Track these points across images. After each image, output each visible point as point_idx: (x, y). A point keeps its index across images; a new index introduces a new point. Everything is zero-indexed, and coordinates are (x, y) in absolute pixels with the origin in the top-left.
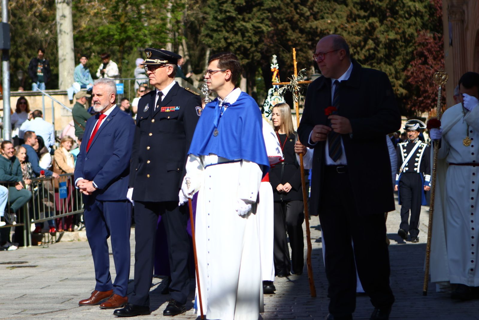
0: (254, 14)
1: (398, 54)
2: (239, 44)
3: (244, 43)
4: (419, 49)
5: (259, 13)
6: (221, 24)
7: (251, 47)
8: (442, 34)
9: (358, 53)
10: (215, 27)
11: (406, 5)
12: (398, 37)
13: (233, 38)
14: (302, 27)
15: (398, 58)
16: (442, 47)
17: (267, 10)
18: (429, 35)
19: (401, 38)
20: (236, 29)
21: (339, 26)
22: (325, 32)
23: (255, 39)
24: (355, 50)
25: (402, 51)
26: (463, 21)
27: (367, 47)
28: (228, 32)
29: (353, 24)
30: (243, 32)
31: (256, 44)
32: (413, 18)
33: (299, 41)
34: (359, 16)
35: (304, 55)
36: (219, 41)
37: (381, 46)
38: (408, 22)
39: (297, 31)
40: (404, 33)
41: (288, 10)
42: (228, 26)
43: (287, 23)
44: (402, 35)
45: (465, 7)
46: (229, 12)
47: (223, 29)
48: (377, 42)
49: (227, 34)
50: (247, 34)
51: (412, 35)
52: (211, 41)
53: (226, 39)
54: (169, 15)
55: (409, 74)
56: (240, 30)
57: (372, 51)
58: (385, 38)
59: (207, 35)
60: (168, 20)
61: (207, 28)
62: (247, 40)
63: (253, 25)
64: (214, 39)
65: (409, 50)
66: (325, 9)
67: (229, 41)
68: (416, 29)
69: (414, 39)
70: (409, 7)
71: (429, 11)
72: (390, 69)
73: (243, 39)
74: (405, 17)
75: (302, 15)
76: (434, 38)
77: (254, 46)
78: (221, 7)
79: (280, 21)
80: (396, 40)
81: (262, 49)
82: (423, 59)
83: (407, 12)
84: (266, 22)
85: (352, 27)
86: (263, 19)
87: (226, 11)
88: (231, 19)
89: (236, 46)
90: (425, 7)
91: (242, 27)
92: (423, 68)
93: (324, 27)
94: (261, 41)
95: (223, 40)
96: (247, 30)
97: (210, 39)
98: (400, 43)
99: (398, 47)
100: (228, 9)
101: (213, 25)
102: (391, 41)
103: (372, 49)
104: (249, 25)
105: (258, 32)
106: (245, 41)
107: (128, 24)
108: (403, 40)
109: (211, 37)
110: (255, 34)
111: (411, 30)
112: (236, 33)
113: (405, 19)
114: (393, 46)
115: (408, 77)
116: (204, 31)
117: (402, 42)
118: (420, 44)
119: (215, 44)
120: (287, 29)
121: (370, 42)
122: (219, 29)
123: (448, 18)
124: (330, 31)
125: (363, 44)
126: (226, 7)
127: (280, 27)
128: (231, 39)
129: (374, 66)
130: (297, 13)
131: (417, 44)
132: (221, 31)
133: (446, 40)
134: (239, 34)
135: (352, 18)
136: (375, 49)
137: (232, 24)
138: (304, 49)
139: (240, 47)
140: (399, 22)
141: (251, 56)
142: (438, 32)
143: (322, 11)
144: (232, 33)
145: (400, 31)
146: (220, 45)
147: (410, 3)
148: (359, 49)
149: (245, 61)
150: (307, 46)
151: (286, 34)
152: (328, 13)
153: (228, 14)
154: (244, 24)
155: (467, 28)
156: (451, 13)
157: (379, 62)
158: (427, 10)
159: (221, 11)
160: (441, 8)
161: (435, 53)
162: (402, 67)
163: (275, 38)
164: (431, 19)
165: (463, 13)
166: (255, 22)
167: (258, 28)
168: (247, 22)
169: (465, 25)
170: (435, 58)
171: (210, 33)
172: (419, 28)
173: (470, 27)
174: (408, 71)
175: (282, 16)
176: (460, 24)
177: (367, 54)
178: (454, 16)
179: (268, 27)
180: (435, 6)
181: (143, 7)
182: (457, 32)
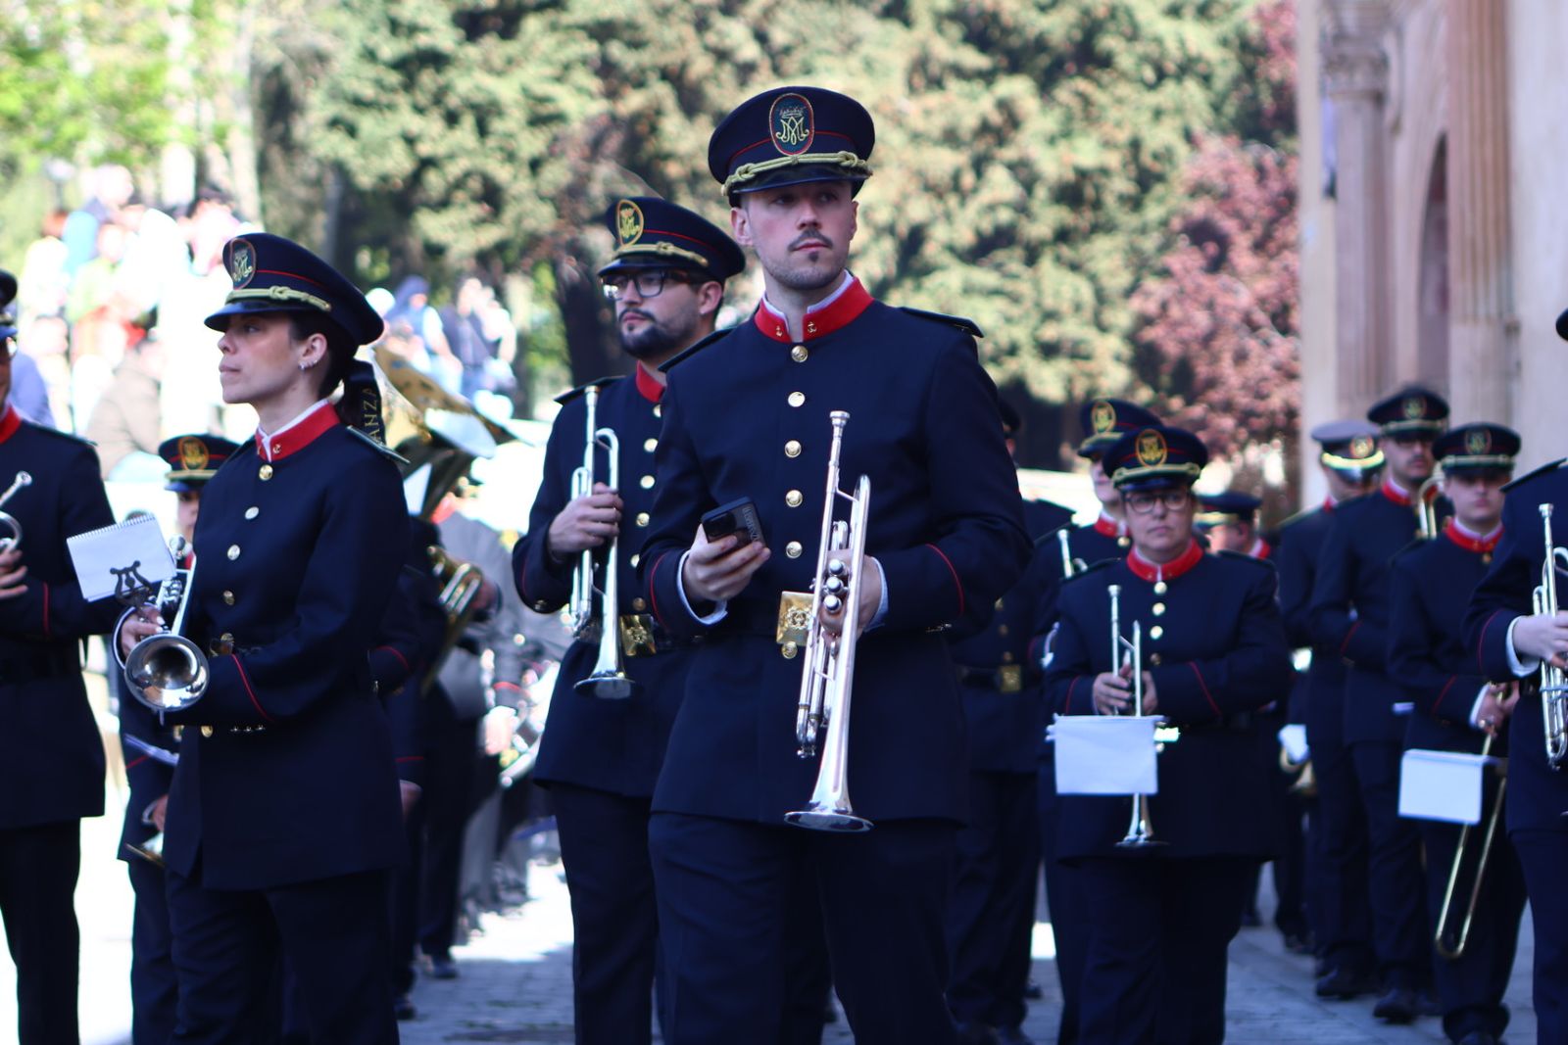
0: (533, 42)
1: (1106, 227)
2: (463, 163)
3: (487, 158)
4: (1199, 209)
5: (547, 43)
6: (394, 78)
7: (515, 177)
8: (1291, 151)
9: (948, 216)
10: (368, 92)
11: (1146, 32)
12: (1113, 160)
15: (1102, 244)
16: (1286, 204)
17: (583, 27)
18: (1237, 156)
19: (1125, 165)
20: (453, 101)
23: (532, 143)
24: (939, 208)
25: (1124, 214)
26: (1378, 98)
27: (986, 196)
28: (419, 110)
29: (933, 99)
30: (484, 115)
31: (535, 165)
32: (1170, 87)
34: (960, 72)
36: (381, 148)
37: (1041, 193)
38: (1152, 99)
40: (1135, 145)
41: (669, 34)
42: (421, 90)
43: (663, 92)
44: (1126, 152)
45: (1389, 44)
46: (426, 30)
47: (403, 100)
48: (1024, 174)
49: (414, 123)
50: (497, 125)
51: (1165, 156)
52: (347, 148)
53: (410, 141)
54: (179, 30)
55: (1152, 307)
56: (471, 106)
57: (1005, 216)
58: (1060, 161)
59: (334, 123)
60: (173, 54)
61: (336, 94)
62: (502, 149)
63: (526, 91)
64: (364, 136)
65: (1153, 212)
66: (821, 36)
67: (425, 149)
68: (1189, 137)
69: (1176, 167)
70: (1158, 41)
71: (1241, 58)
72: (1077, 290)
73: (482, 144)
74: (1142, 80)
75: (722, 55)
76: (1261, 172)
77: (526, 170)
78: (393, 9)
79: (638, 80)
80: (1104, 171)
81: (559, 188)
82: (1212, 248)
83: (1145, 59)
84: (582, 77)
85: (927, 113)
86: (567, 67)
87: (413, 29)
88: (435, 59)
89: (454, 170)
90: (1224, 42)
91: (479, 98)
92: (1210, 284)
94: (554, 150)
95: (398, 149)
96: (497, 108)
97: (345, 139)
98: (1121, 185)
99: (1110, 200)
100: (424, 19)
101: (358, 78)
102: (1083, 174)
103: (1007, 204)
104: (506, 90)
105: (542, 117)
106: (491, 149)
108: (1132, 171)
109: (352, 131)
110: (537, 121)
111: (1161, 136)
112: (452, 119)
113: (1139, 86)
114: (1089, 192)
115: (1146, 321)
116: (317, 107)
117: (1129, 179)
118: (1198, 190)
119: (366, 159)
120: (659, 112)
121: (999, 175)
122: (385, 98)
123: (1323, 82)
125: (968, 179)
127: (633, 101)
128: (433, 140)
129: (1015, 277)
130: (708, 49)
131: (1182, 190)
132: (391, 107)
133: (1309, 177)
134: (468, 121)
135: (926, 75)
136: (1022, 209)
137: (442, 79)
139: (468, 175)
140: (1119, 101)
141: (510, 213)
142: (1274, 144)
143: (805, 41)
144: (439, 115)
145: (1123, 136)
146: (389, 165)
147: (1165, 27)
148: (953, 201)
149: (490, 235)
151: (654, 129)
152: (829, 52)
153: (423, 40)
154: (489, 81)
155: (1396, 127)
156: (1335, 62)
157: (1032, 257)
158: (1230, 55)
159: (395, 26)
160: (1288, 45)
161: (1258, 230)
162: (1124, 279)
163: (614, 142)
164: (1246, 88)
165: (1381, 65)
166: (533, 75)
167: (543, 100)
168: (499, 73)
169: (1389, 114)
170: (1259, 247)
171: (348, 113)
172: (1198, 128)
173: (1408, 123)
174: (1148, 295)
175: (645, 57)
176: (1367, 108)
177: (987, 226)
178: (1343, 78)
179: (586, 98)
180: (1264, 38)
182: (1355, 141)
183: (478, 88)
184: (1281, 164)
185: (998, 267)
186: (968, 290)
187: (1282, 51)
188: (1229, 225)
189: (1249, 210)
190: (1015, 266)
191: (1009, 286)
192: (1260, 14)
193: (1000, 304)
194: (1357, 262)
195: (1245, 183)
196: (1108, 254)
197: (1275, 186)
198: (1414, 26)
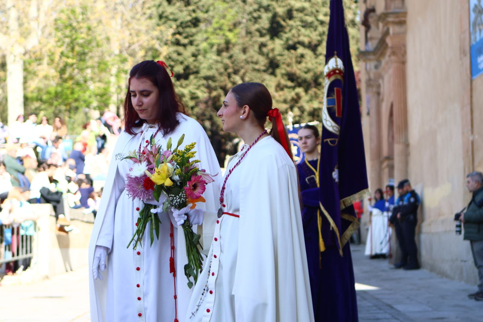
0: (192, 81)
5: (195, 81)
17: (203, 77)
23: (191, 103)
26: (379, 94)
29: (281, 93)
31: (192, 108)
34: (287, 87)
37: (306, 113)
41: (222, 79)
43: (221, 92)
45: (381, 81)
48: (302, 109)
54: (113, 79)
58: (310, 106)
60: (112, 85)
63: (190, 92)
75: (234, 83)
77: (190, 110)
79: (215, 89)
80: (320, 108)
81: (197, 113)
84: (203, 88)
85: (280, 96)
86: (199, 86)
94: (197, 105)
96: (184, 95)
102: (315, 109)
104: (186, 91)
105: (194, 97)
107: (74, 86)
110: (192, 98)
114: (316, 113)
120: (220, 96)
121: (296, 109)
123: (366, 90)
127: (214, 94)
130: (231, 82)
133: (364, 110)
135: (280, 87)
136: (301, 116)
151: (219, 100)
154: (182, 89)
155: (383, 100)
156: (369, 85)
163: (210, 103)
165: (379, 86)
166: (191, 88)
167: (194, 94)
168: (184, 88)
169: (381, 97)
173: (385, 99)
175: (217, 84)
176: (376, 96)
178: (371, 89)
179: (203, 93)
181: (89, 71)
182: (373, 103)
194: (374, 130)
198: (386, 78)
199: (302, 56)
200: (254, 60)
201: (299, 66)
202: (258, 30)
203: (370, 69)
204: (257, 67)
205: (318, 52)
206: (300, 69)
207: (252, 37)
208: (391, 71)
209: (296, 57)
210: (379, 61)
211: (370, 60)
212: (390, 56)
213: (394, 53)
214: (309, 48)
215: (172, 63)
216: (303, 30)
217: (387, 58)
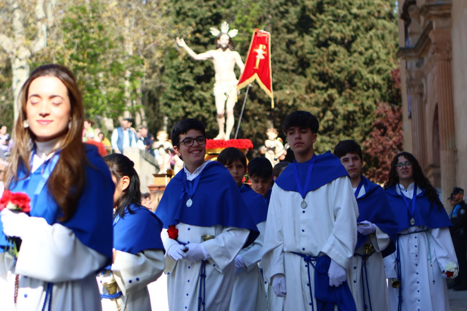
1: (356, 125)
2: (197, 113)
3: (203, 112)
4: (378, 120)
6: (180, 93)
7: (210, 116)
8: (401, 106)
10: (173, 96)
11: (364, 77)
12: (357, 109)
13: (191, 107)
14: (261, 97)
15: (356, 129)
16: (400, 119)
18: (388, 107)
19: (360, 110)
20: (194, 98)
21: (298, 97)
22: (284, 102)
25: (361, 122)
26: (421, 94)
27: (326, 118)
28: (186, 101)
29: (312, 95)
30: (202, 101)
32: (371, 91)
33: (258, 111)
34: (318, 88)
35: (263, 125)
36: (177, 110)
37: (339, 117)
38: (366, 94)
39: (256, 101)
40: (362, 105)
42: (186, 96)
44: (360, 107)
45: (423, 81)
46: (187, 81)
47: (182, 98)
48: (335, 113)
49: (185, 104)
50: (205, 104)
51: (370, 107)
52: (169, 110)
53: (184, 108)
54: (127, 84)
55: (368, 144)
56: (199, 99)
57: (331, 123)
58: (344, 109)
59: (165, 104)
60: (126, 89)
61: (166, 97)
62: (206, 110)
64: (172, 107)
65: (368, 121)
66: (284, 80)
67: (187, 110)
68: (375, 102)
69: (373, 110)
70: (368, 79)
71: (388, 83)
73: (201, 109)
74: (364, 89)
76: (394, 111)
77: (212, 115)
78: (179, 77)
80: (355, 112)
82: (382, 130)
83: (365, 84)
85: (311, 98)
87: (184, 81)
88: (190, 88)
89: (195, 115)
90: (384, 79)
91: (200, 97)
92: (382, 139)
93: (282, 98)
95: (181, 110)
96: (205, 100)
97: (168, 108)
98: (359, 115)
99: (356, 118)
100: (187, 78)
101: (171, 93)
102: (350, 113)
103: (330, 120)
104: (207, 95)
106: (204, 110)
107: (85, 92)
108: (362, 111)
109: (170, 106)
111: (369, 103)
112: (194, 102)
113: (363, 91)
114: (351, 117)
115: (366, 148)
116: (162, 100)
117: (361, 113)
118: (378, 116)
119: (173, 113)
121: (329, 113)
122: (177, 98)
123: (407, 91)
124: (289, 101)
125: (321, 115)
126: (185, 76)
128: (190, 108)
129: (334, 138)
131: (375, 116)
132: (179, 100)
133: (405, 112)
134: (198, 103)
135: (310, 89)
136: (334, 120)
137: (191, 93)
138: (263, 120)
139: (198, 116)
140: (358, 94)
141: (209, 126)
142: (397, 104)
143: (280, 81)
144: (191, 102)
145: (359, 103)
146: (179, 114)
147: (369, 76)
150: (265, 117)
152: (286, 84)
153: (186, 83)
154: (203, 93)
155: (426, 101)
156: (410, 86)
157: (338, 133)
158: (386, 82)
159: (180, 80)
160: (399, 80)
161: (394, 125)
162: (361, 138)
164: (390, 91)
165: (421, 86)
168: (205, 91)
169: (424, 99)
170: (394, 130)
171: (169, 102)
172: (378, 100)
173: (429, 100)
174: (367, 142)
176: (419, 97)
177: (326, 125)
178: (412, 89)
180: (393, 79)
181: (101, 75)
182: (416, 105)
183: (200, 95)
184: (399, 110)
185: (330, 136)
186: (322, 141)
187: (398, 82)
188: (386, 124)
189: (391, 120)
190: (333, 136)
191: (332, 140)
192: (392, 72)
193: (330, 144)
194: (417, 135)
195: (390, 114)
196: (357, 132)
197: (398, 114)
198: (429, 77)
199: (335, 53)
200: (282, 58)
201: (332, 65)
202: (285, 26)
203: (411, 67)
204: (285, 67)
205: (352, 50)
206: (332, 69)
207: (279, 34)
208: (435, 69)
209: (328, 55)
210: (421, 59)
211: (410, 57)
212: (433, 53)
213: (437, 50)
214: (342, 45)
215: (192, 65)
216: (335, 25)
217: (430, 54)
